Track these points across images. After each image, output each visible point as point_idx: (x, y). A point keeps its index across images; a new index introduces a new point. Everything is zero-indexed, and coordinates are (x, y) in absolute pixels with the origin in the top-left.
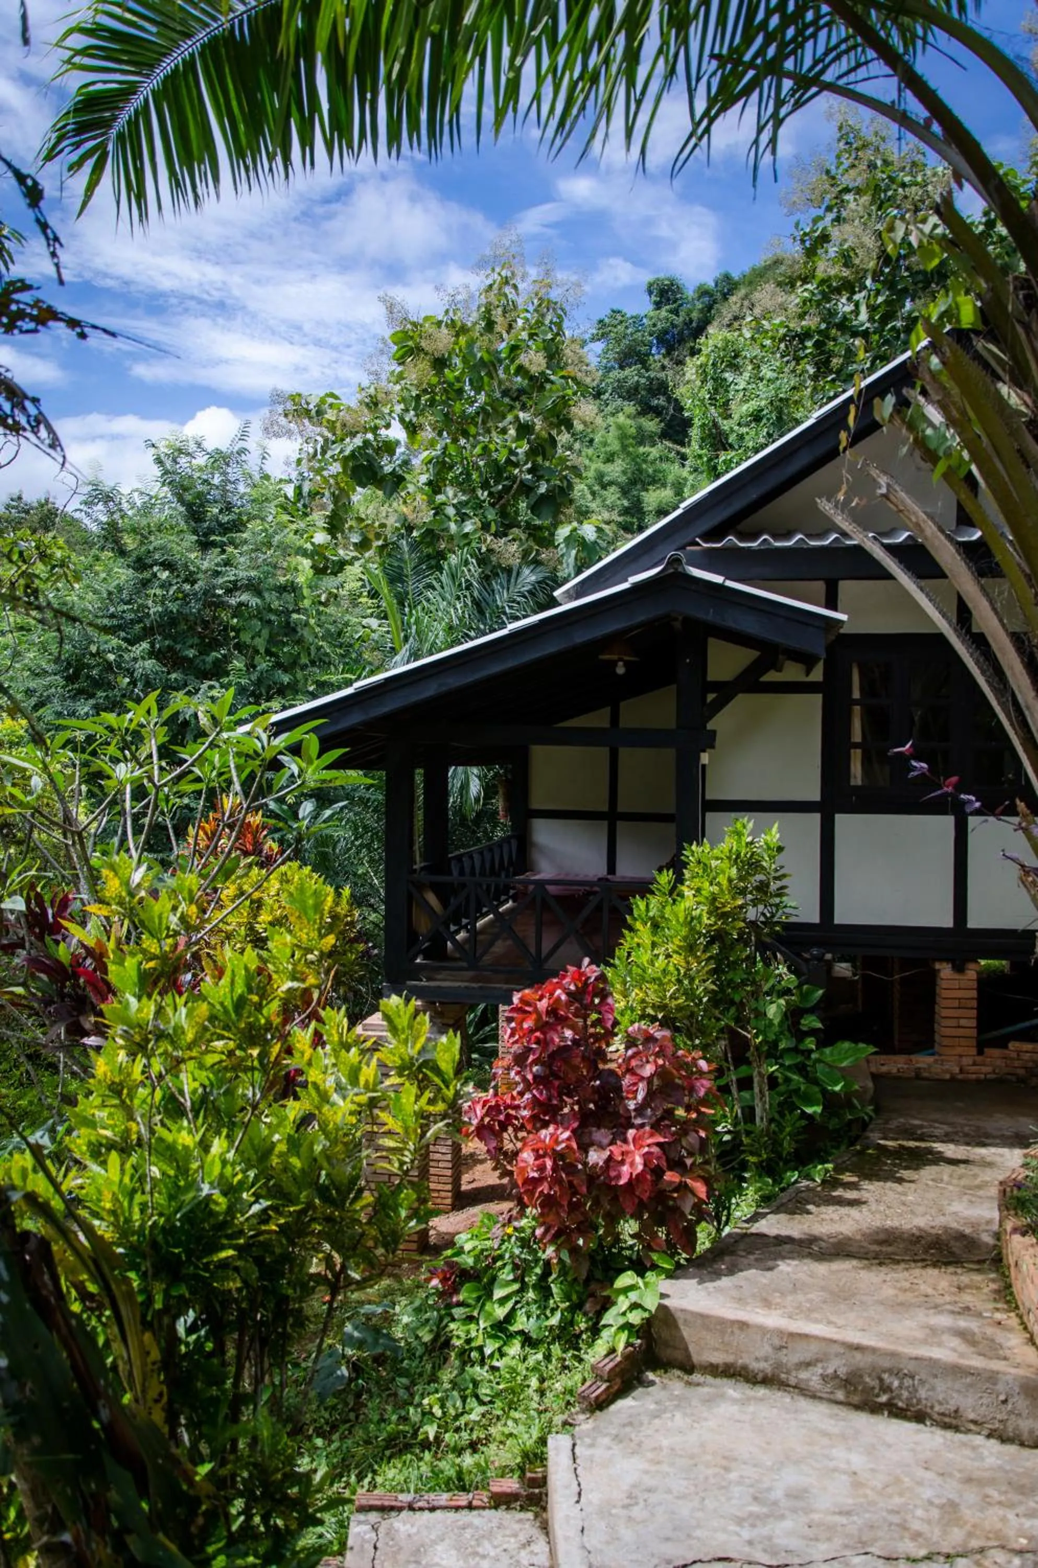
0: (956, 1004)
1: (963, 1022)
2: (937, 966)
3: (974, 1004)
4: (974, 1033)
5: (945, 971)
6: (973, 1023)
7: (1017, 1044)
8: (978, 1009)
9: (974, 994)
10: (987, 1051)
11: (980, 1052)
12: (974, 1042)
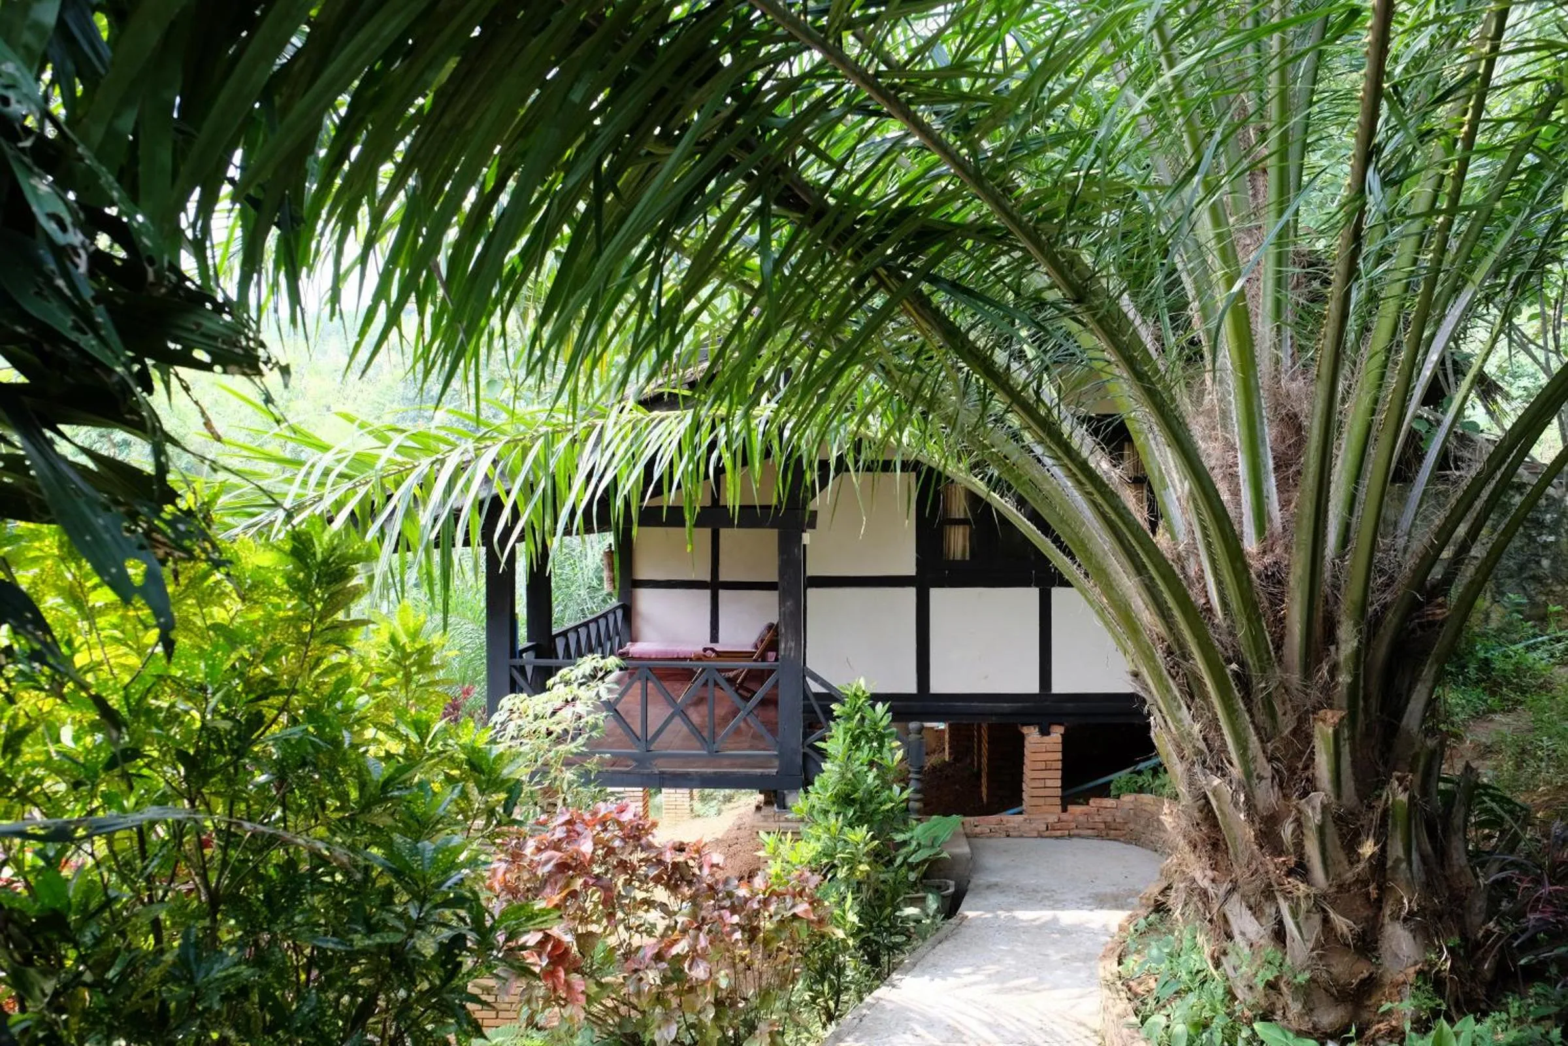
0: (1042, 765)
1: (1049, 783)
2: (1025, 730)
3: (1059, 765)
4: (1059, 792)
5: (1032, 735)
6: (1059, 783)
7: (1098, 800)
8: (1063, 770)
9: (1059, 756)
10: (1070, 808)
11: (1064, 810)
12: (1058, 801)
